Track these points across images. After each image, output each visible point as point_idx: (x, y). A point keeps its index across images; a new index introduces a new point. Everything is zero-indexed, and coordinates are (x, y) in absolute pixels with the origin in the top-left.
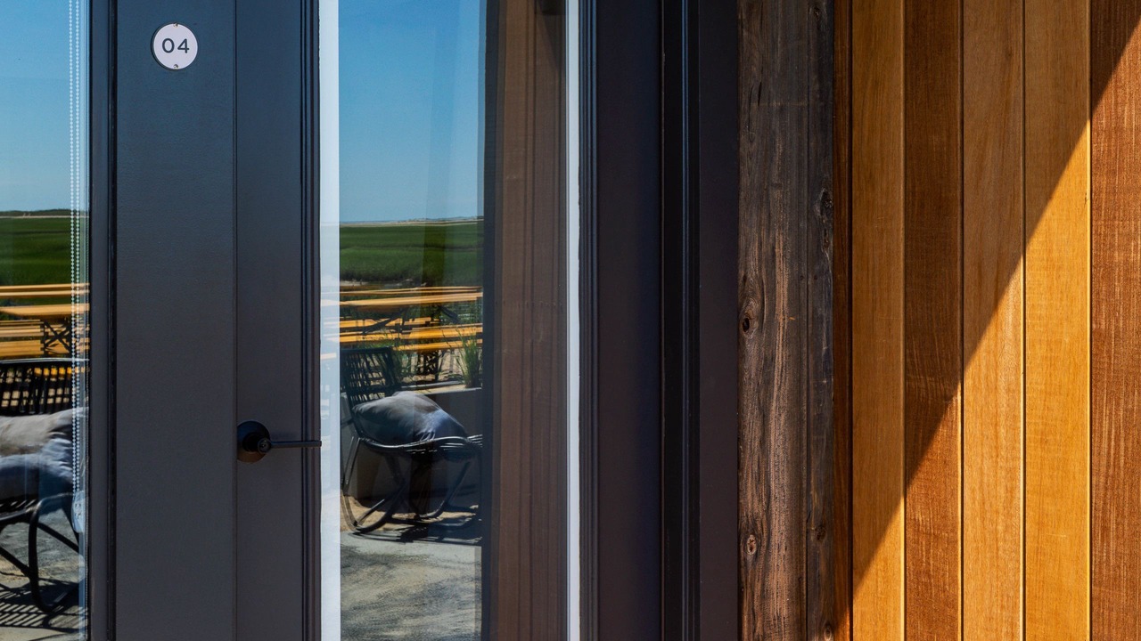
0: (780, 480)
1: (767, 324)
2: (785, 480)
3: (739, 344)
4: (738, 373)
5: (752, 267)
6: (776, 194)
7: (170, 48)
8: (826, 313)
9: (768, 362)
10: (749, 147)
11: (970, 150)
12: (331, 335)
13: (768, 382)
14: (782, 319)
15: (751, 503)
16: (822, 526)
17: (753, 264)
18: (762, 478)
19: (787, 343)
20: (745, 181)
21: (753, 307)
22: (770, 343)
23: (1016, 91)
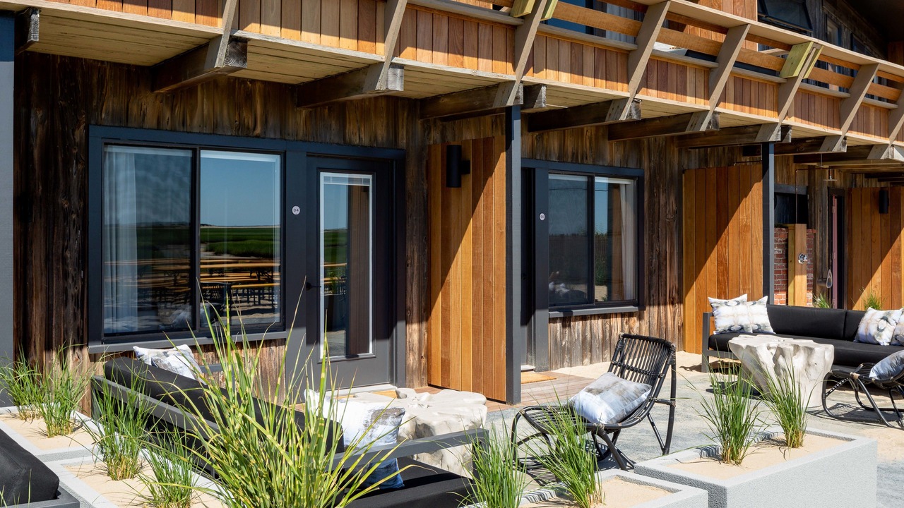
0: (415, 299)
1: (412, 266)
2: (416, 299)
3: (406, 269)
4: (406, 276)
5: (409, 253)
6: (414, 237)
7: (295, 210)
8: (426, 263)
9: (413, 273)
10: (409, 227)
11: (452, 230)
12: (322, 266)
13: (413, 278)
14: (416, 264)
15: (409, 304)
16: (425, 310)
17: (409, 252)
18: (411, 299)
19: (417, 269)
20: (407, 234)
21: (409, 262)
22: (413, 270)
23: (460, 218)
